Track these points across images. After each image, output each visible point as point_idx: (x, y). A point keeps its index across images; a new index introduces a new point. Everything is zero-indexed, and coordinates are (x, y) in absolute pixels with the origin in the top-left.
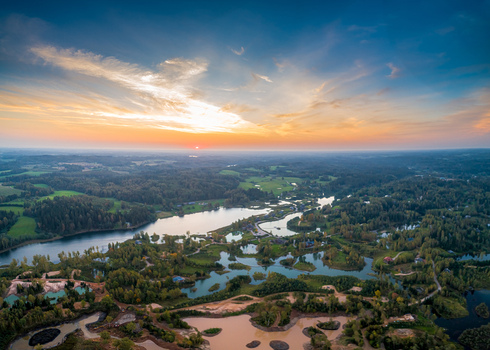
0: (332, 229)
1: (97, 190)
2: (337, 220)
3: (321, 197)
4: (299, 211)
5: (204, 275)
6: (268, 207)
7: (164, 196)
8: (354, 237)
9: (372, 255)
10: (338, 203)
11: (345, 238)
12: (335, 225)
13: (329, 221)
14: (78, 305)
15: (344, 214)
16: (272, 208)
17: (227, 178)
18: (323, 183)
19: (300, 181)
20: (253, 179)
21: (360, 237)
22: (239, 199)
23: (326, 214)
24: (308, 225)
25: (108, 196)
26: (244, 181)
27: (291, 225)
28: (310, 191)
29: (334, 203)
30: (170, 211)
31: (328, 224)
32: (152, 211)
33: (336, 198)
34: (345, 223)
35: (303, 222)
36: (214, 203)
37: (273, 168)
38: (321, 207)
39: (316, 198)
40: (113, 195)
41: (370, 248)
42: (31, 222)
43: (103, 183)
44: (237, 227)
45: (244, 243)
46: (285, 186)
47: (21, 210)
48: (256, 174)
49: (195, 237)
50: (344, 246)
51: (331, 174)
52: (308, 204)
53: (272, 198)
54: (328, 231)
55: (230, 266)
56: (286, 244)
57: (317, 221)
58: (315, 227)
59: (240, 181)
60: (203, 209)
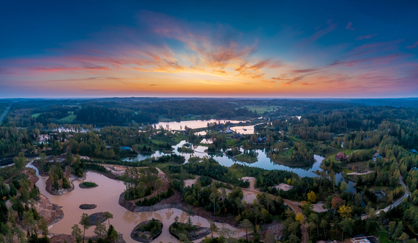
4: (271, 121)
5: (150, 150)
8: (310, 137)
9: (323, 153)
20: (248, 106)
21: (316, 137)
23: (291, 122)
26: (239, 107)
27: (257, 129)
30: (171, 118)
32: (157, 117)
35: (269, 127)
37: (265, 102)
41: (324, 147)
44: (209, 127)
45: (207, 137)
46: (269, 109)
49: (173, 131)
51: (306, 104)
53: (256, 115)
54: (287, 133)
55: (179, 150)
56: (241, 139)
57: (282, 126)
58: (278, 130)
59: (236, 106)
60: (197, 119)
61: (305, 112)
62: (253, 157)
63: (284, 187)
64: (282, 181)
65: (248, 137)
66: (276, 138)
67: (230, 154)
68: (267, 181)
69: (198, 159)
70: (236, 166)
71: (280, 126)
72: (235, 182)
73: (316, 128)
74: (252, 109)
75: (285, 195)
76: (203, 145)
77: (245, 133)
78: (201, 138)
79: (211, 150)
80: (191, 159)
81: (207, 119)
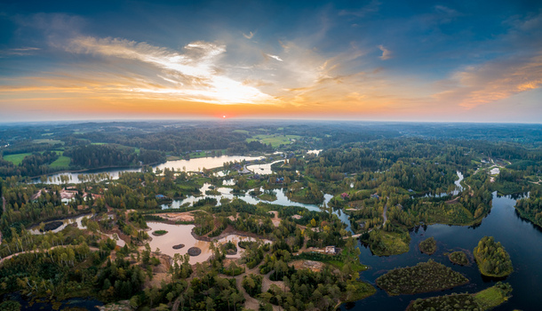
0: (307, 170)
1: (124, 141)
2: (315, 164)
3: (313, 149)
4: (287, 158)
5: (182, 195)
6: (263, 155)
7: (177, 145)
8: (324, 177)
9: (333, 192)
11: (316, 177)
12: (310, 167)
13: (308, 165)
14: (80, 207)
15: (322, 159)
16: (266, 156)
17: (236, 134)
18: (318, 139)
19: (298, 137)
20: (260, 136)
21: (329, 177)
22: (239, 148)
23: (308, 160)
24: (289, 167)
25: (132, 145)
26: (250, 137)
27: (273, 168)
30: (179, 155)
31: (306, 167)
32: (164, 155)
33: (325, 150)
34: (320, 166)
35: (286, 165)
36: (216, 151)
37: (280, 129)
39: (307, 150)
40: (136, 145)
41: (334, 187)
42: (68, 159)
43: (131, 137)
44: (226, 167)
45: (228, 178)
46: (285, 141)
47: (62, 153)
48: (263, 133)
49: (190, 172)
51: (328, 133)
52: (298, 154)
53: (270, 149)
54: (304, 172)
55: (207, 193)
56: (261, 180)
57: (299, 164)
58: (294, 169)
59: (247, 137)
60: (207, 156)
61: (325, 144)
62: (273, 197)
63: (297, 217)
64: (296, 213)
65: (266, 177)
66: (292, 178)
67: (253, 194)
68: (286, 213)
69: (228, 200)
70: (261, 204)
71: (296, 164)
72: (264, 214)
73: (330, 168)
74: (265, 140)
75: (297, 222)
76: (226, 186)
77: (263, 173)
78: (222, 179)
79: (236, 192)
80: (222, 201)
81: (219, 155)
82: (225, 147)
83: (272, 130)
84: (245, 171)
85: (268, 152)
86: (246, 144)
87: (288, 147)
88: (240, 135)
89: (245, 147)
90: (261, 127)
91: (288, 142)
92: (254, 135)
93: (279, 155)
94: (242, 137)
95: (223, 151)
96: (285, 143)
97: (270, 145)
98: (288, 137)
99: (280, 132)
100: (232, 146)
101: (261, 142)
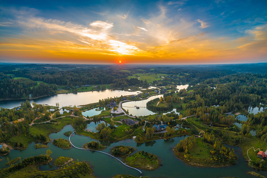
0: (188, 111)
1: (35, 76)
2: (192, 102)
3: (179, 85)
4: (161, 93)
6: (140, 90)
8: (211, 119)
10: (192, 88)
11: (201, 120)
12: (191, 107)
13: (185, 102)
15: (198, 97)
16: (142, 91)
17: (120, 73)
18: (181, 77)
19: (166, 75)
22: (120, 84)
23: (182, 96)
24: (165, 105)
28: (172, 80)
29: (189, 89)
30: (69, 89)
31: (184, 105)
33: (190, 85)
34: (200, 105)
35: (162, 102)
36: (101, 86)
38: (179, 91)
39: (176, 85)
44: (102, 104)
46: (156, 78)
48: (141, 72)
50: (202, 131)
52: (169, 89)
53: (145, 84)
59: (129, 75)
60: (92, 90)
61: (187, 80)
74: (141, 77)
81: (103, 90)
82: (109, 83)
83: (147, 70)
84: (119, 111)
85: (144, 88)
86: (127, 81)
87: (160, 83)
88: (124, 73)
89: (126, 83)
90: (139, 68)
91: (159, 79)
92: (134, 73)
93: (153, 90)
94: (124, 75)
95: (107, 86)
96: (157, 80)
97: (146, 81)
98: (158, 75)
99: (152, 71)
100: (115, 82)
101: (139, 79)
